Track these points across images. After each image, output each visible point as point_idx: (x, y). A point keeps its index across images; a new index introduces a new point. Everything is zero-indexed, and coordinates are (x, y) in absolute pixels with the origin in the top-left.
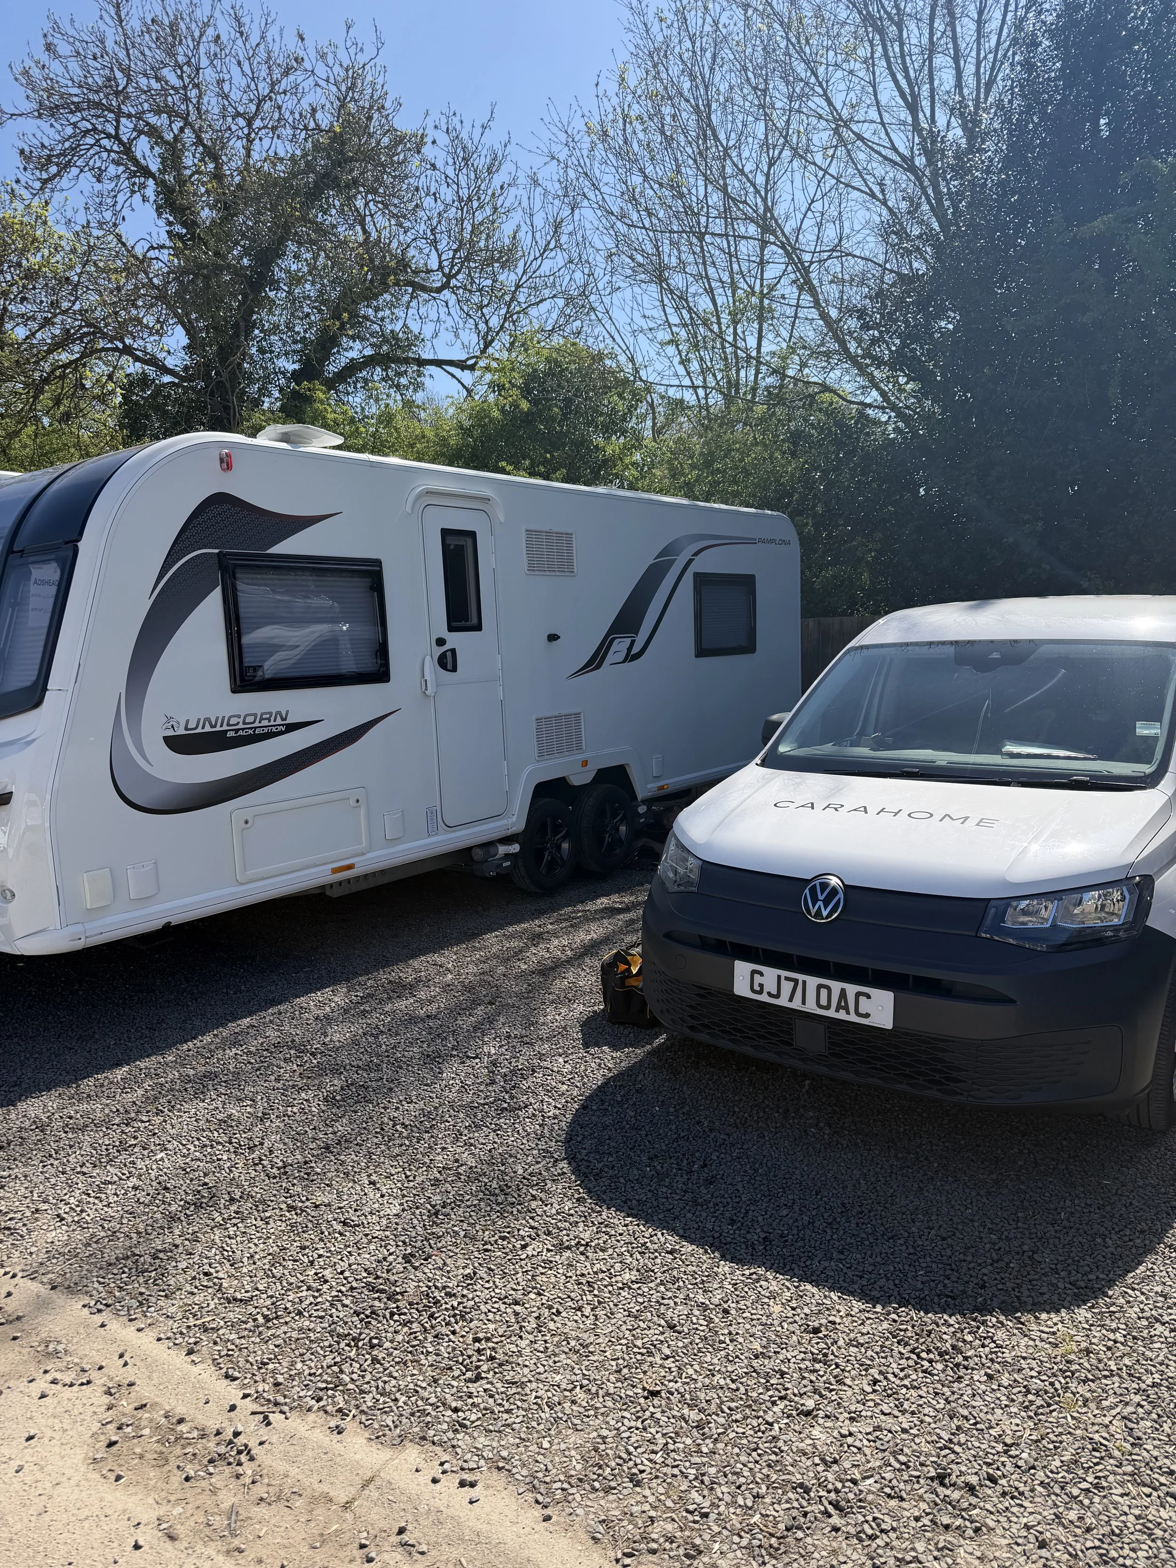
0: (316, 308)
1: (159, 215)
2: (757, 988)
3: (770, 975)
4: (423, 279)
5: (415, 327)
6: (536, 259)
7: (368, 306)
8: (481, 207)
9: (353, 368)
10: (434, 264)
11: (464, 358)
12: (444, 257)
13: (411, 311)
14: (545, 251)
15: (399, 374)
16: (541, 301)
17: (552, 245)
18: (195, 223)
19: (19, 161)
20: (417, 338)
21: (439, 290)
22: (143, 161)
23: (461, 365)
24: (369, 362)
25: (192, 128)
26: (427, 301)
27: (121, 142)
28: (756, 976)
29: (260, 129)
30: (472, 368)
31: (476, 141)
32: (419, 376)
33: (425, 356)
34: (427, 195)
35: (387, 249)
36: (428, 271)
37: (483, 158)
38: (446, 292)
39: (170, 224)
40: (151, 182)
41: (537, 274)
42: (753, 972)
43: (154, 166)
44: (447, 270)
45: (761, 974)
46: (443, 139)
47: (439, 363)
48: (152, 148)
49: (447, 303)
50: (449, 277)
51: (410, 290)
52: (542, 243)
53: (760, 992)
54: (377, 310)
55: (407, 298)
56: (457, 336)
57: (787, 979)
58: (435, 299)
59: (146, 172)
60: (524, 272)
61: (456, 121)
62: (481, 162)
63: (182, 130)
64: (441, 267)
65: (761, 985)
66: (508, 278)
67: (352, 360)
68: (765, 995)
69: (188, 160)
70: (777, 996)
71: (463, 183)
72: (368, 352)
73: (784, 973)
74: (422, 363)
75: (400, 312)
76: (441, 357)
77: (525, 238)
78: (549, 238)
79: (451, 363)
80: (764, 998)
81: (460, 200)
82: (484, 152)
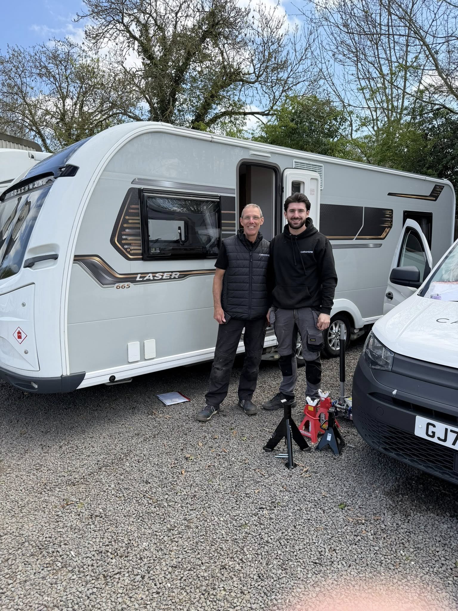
0: (202, 92)
1: (139, 55)
2: (430, 433)
3: (440, 428)
4: (247, 78)
5: (243, 99)
6: (296, 64)
7: (224, 91)
8: (273, 44)
9: (217, 117)
10: (252, 71)
11: (263, 111)
12: (256, 67)
13: (241, 92)
14: (301, 60)
15: (236, 119)
16: (298, 83)
17: (304, 58)
18: (153, 58)
19: (84, 36)
20: (244, 103)
21: (253, 83)
22: (133, 32)
23: (263, 114)
24: (224, 114)
25: (153, 18)
26: (248, 89)
27: (124, 25)
28: (430, 427)
29: (181, 17)
30: (267, 115)
31: (271, 15)
32: (244, 119)
33: (247, 111)
34: (250, 41)
35: (231, 66)
36: (249, 74)
37: (274, 22)
38: (257, 83)
39: (144, 59)
40: (136, 42)
41: (297, 71)
42: (428, 424)
43: (137, 34)
44: (257, 73)
45: (434, 426)
46: (257, 16)
47: (253, 114)
48: (137, 27)
49: (257, 88)
50: (258, 77)
51: (241, 83)
52: (299, 57)
53: (433, 436)
54: (228, 92)
55: (240, 87)
56: (261, 103)
57: (451, 431)
58: (252, 87)
59: (135, 38)
60: (291, 70)
61: (263, 7)
62: (273, 24)
63: (148, 18)
64: (254, 72)
65: (434, 433)
66: (283, 75)
67: (216, 114)
68: (436, 438)
69: (151, 32)
70: (445, 440)
71: (265, 35)
72: (223, 110)
73: (450, 428)
74: (245, 114)
75: (237, 92)
76: (253, 111)
77: (292, 57)
78: (302, 55)
79: (258, 113)
80: (435, 440)
81: (264, 42)
82: (274, 20)
